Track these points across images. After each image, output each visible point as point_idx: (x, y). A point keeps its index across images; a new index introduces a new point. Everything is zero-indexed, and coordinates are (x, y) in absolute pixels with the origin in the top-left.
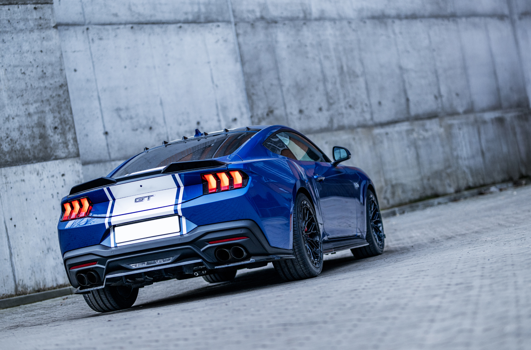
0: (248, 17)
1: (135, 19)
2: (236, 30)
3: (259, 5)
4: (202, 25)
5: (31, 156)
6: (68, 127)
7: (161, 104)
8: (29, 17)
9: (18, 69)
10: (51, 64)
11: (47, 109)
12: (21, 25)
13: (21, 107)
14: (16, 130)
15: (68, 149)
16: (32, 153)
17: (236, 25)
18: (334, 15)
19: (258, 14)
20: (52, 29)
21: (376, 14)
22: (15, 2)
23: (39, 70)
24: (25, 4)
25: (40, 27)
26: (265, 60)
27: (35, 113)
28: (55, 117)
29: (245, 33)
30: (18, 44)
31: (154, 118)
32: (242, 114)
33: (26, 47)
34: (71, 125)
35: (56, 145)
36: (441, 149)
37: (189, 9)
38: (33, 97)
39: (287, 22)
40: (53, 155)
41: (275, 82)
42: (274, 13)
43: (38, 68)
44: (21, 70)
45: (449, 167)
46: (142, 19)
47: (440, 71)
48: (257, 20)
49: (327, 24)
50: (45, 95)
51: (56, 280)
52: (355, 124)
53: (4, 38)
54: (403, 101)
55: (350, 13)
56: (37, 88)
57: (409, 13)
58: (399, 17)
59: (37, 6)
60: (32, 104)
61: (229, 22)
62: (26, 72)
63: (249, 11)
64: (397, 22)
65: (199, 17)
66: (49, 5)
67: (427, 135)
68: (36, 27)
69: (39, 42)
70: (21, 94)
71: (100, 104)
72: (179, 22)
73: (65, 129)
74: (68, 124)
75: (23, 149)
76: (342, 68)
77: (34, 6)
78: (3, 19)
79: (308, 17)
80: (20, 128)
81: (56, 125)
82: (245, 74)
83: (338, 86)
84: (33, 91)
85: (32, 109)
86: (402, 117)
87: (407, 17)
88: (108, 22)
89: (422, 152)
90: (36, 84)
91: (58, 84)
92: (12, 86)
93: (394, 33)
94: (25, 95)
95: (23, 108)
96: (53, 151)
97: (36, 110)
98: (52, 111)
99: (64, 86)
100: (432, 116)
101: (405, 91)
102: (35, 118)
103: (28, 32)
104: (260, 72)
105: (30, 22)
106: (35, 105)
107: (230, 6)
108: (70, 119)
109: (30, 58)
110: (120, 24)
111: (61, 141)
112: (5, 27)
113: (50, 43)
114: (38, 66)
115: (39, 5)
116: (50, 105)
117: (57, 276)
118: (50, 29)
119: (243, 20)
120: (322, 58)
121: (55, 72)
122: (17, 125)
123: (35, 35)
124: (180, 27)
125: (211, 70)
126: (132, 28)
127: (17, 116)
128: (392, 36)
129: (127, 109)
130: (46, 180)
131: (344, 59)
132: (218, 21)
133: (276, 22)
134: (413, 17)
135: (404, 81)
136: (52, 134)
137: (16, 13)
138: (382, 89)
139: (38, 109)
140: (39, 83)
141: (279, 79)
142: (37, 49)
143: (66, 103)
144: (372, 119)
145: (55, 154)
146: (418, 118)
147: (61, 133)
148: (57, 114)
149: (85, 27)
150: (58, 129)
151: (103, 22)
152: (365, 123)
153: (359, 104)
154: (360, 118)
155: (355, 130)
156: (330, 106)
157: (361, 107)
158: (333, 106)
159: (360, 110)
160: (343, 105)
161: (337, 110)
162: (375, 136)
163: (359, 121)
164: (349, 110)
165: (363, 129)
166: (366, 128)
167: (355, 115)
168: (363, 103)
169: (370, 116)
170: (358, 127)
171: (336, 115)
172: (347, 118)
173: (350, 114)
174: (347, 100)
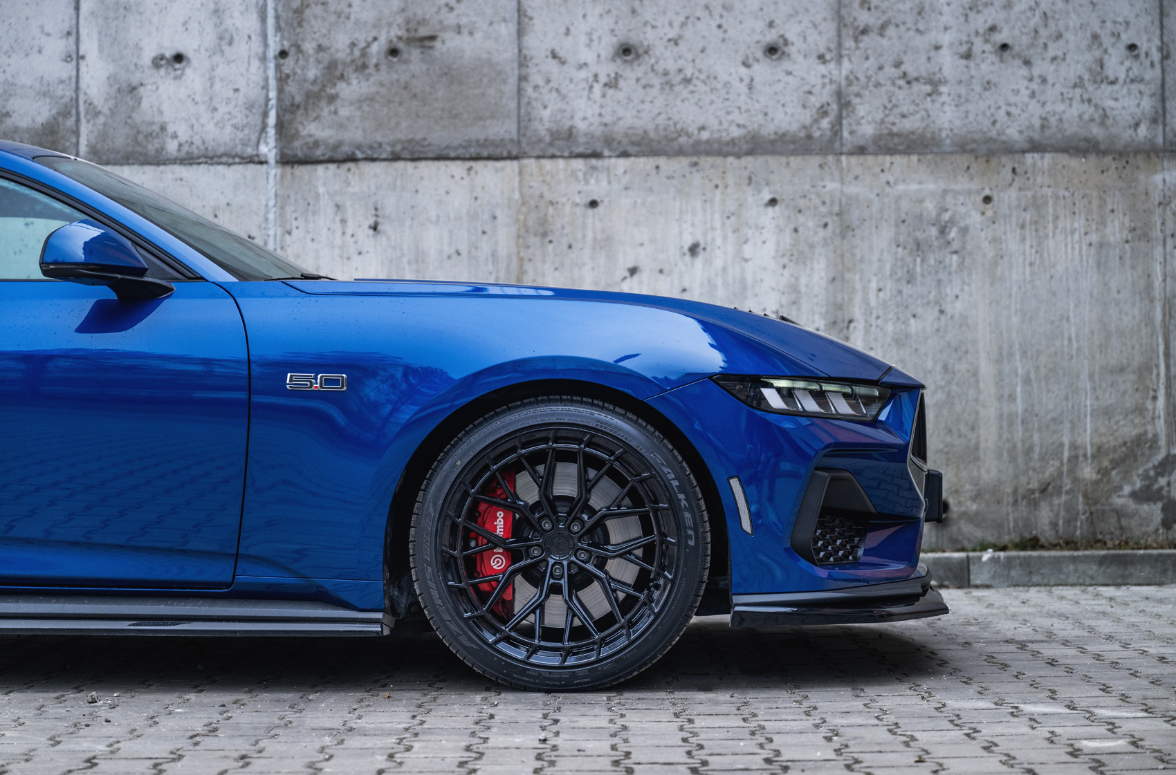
32: (225, 39)
152: (1096, 131)
153: (1075, 40)
154: (1061, 107)
155: (1008, 162)
156: (849, 43)
157: (1088, 57)
158: (866, 40)
159: (1076, 66)
160: (945, 39)
161: (898, 65)
162: (1156, 197)
163: (1053, 121)
164: (987, 66)
165: (1075, 163)
166: (1092, 158)
167: (1025, 93)
168: (1107, 41)
169: (1147, 104)
170: (1036, 147)
171: (878, 85)
172: (959, 101)
173: (988, 86)
174: (980, 22)
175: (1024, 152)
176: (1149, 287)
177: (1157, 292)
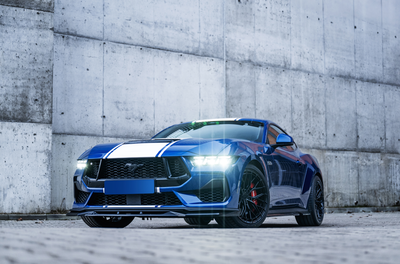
0: (238, 58)
1: (144, 44)
2: (226, 66)
3: (249, 51)
4: (199, 57)
5: (10, 117)
6: (47, 101)
7: (154, 104)
8: (32, 19)
9: (14, 54)
10: (42, 55)
11: (32, 85)
12: (24, 23)
13: (10, 80)
14: (2, 96)
15: (43, 116)
16: (12, 115)
17: (227, 61)
18: (309, 69)
19: (247, 58)
20: (49, 30)
21: (343, 74)
22: (22, 6)
23: (32, 57)
24: (30, 9)
25: (39, 27)
26: (246, 90)
27: (21, 86)
28: (37, 92)
29: (234, 68)
30: (18, 35)
31: (146, 113)
33: (24, 39)
34: (50, 101)
35: (34, 113)
36: (379, 175)
37: (191, 44)
38: (22, 75)
39: (269, 67)
40: (30, 118)
41: (251, 106)
42: (260, 59)
43: (31, 55)
44: (16, 54)
45: (383, 188)
46: (150, 45)
47: (388, 122)
48: (245, 61)
49: (302, 74)
50: (32, 75)
51: (12, 209)
52: (311, 146)
53: (7, 29)
54: (354, 137)
55: (322, 70)
56: (27, 70)
57: (370, 78)
58: (362, 79)
59: (39, 12)
60: (20, 80)
61: (222, 59)
62: (20, 56)
63: (239, 54)
64: (360, 82)
65: (198, 51)
66: (49, 13)
67: (368, 163)
68: (36, 27)
69: (36, 37)
70: (13, 71)
71: (103, 96)
72: (181, 52)
73: (44, 102)
74: (47, 99)
75: (5, 111)
76: (308, 106)
77: (38, 11)
78: (9, 17)
79: (288, 66)
80: (6, 95)
81: (37, 98)
82: (227, 96)
83: (303, 117)
84: (23, 71)
85: (19, 83)
86: (351, 147)
87: (368, 81)
88: (122, 42)
89: (363, 175)
90: (27, 67)
91: (45, 70)
92: (6, 64)
93: (356, 90)
94: (15, 73)
95: (12, 82)
96: (30, 116)
97: (22, 85)
98: (36, 88)
99: (50, 72)
100: (375, 151)
101: (357, 131)
102: (21, 90)
103: (28, 29)
104: (240, 97)
105: (32, 22)
106: (22, 81)
107: (225, 48)
108: (50, 95)
109: (26, 47)
110: (132, 45)
111: (38, 110)
112: (10, 22)
113: (46, 40)
114: (31, 54)
115: (42, 12)
116: (35, 83)
117: (14, 206)
118: (47, 30)
119: (233, 60)
120: (293, 96)
121: (44, 61)
122: (4, 92)
123: (34, 32)
124: (181, 55)
125: (200, 89)
126: (141, 49)
127: (5, 86)
128: (354, 91)
129: (125, 103)
130: (19, 136)
131: (311, 101)
132: (213, 57)
133: (260, 66)
134: (374, 81)
135: (357, 124)
136: (32, 104)
137: (21, 14)
138: (338, 126)
139: (24, 84)
140: (29, 66)
141: (255, 104)
142: (33, 42)
143: (49, 84)
144: (326, 145)
145: (31, 118)
146: (363, 150)
147: (39, 105)
148: (39, 91)
149: (103, 42)
150: (38, 101)
151: (118, 41)
152: (320, 146)
153: (317, 132)
154: (316, 142)
155: (310, 150)
156: (293, 131)
157: (319, 135)
158: (295, 130)
159: (317, 137)
160: (304, 131)
161: (298, 134)
162: (326, 157)
163: (315, 144)
164: (308, 135)
165: (317, 151)
166: (319, 150)
167: (312, 140)
168: (320, 133)
169: (325, 142)
170: (313, 148)
171: (296, 137)
172: (305, 141)
173: (308, 138)
174: (308, 128)
175: (312, 149)
176: (325, 170)
177: (326, 171)
